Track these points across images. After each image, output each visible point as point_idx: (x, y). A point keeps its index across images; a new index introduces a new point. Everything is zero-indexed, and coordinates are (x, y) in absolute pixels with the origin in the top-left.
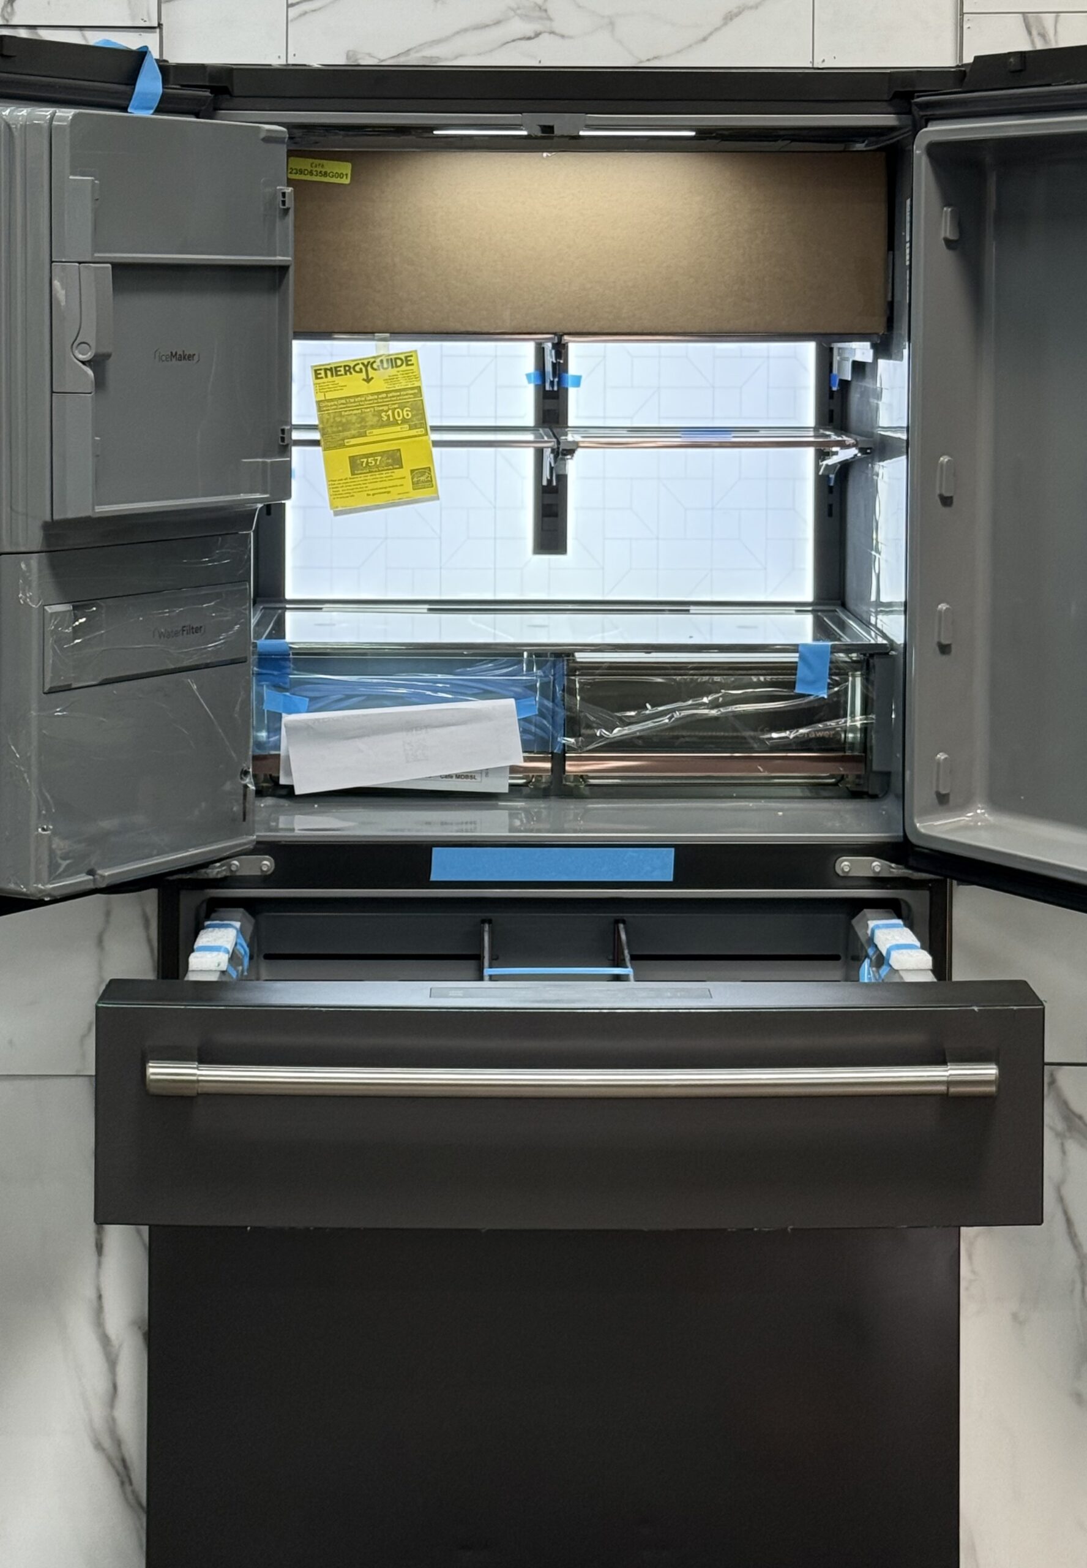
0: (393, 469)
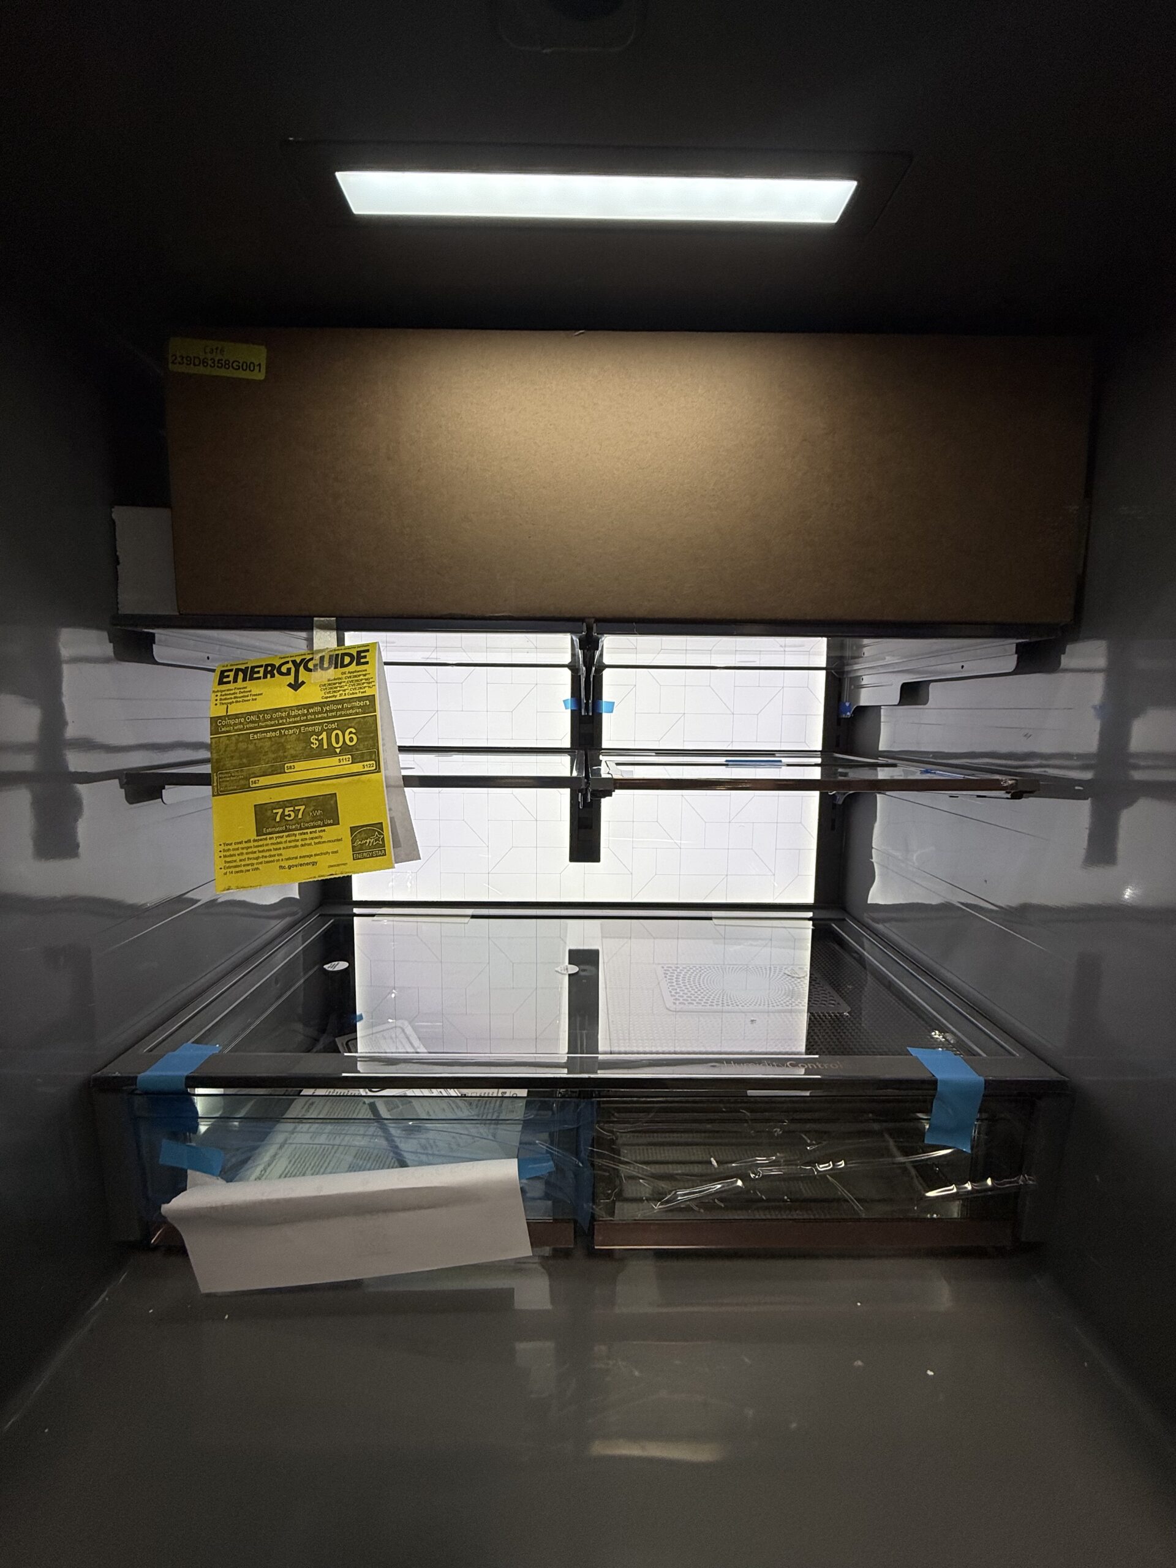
0: (325, 825)
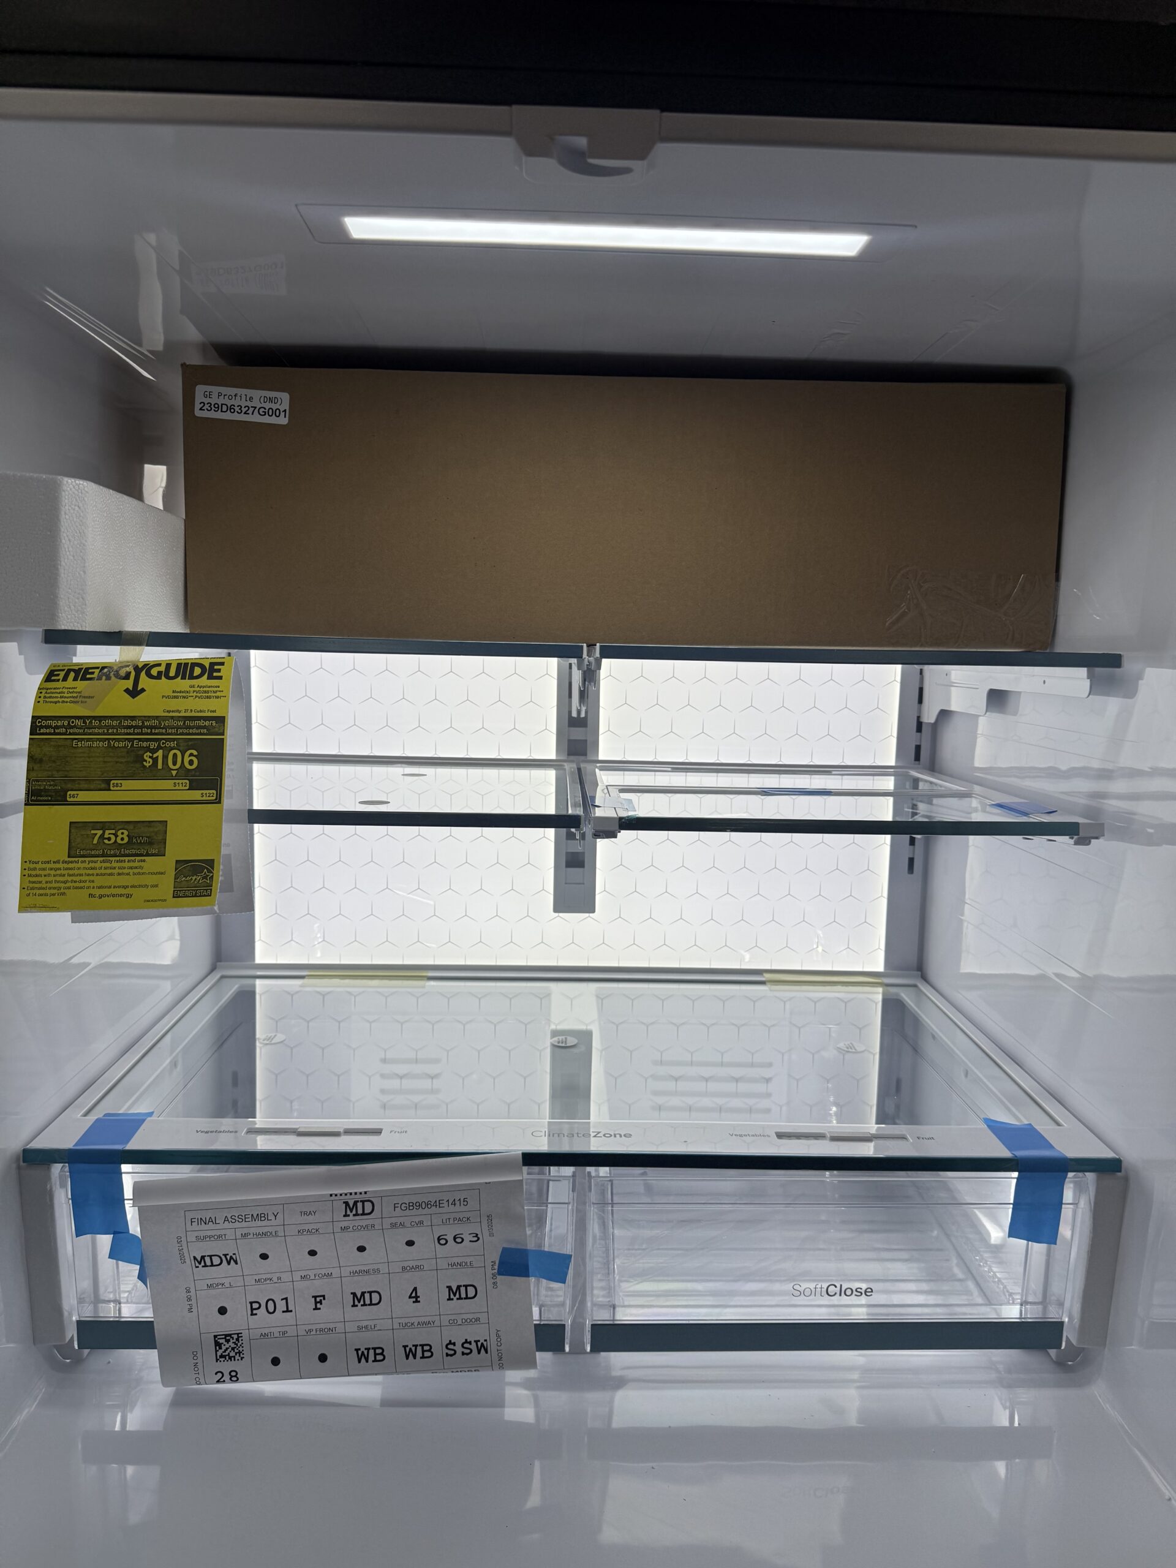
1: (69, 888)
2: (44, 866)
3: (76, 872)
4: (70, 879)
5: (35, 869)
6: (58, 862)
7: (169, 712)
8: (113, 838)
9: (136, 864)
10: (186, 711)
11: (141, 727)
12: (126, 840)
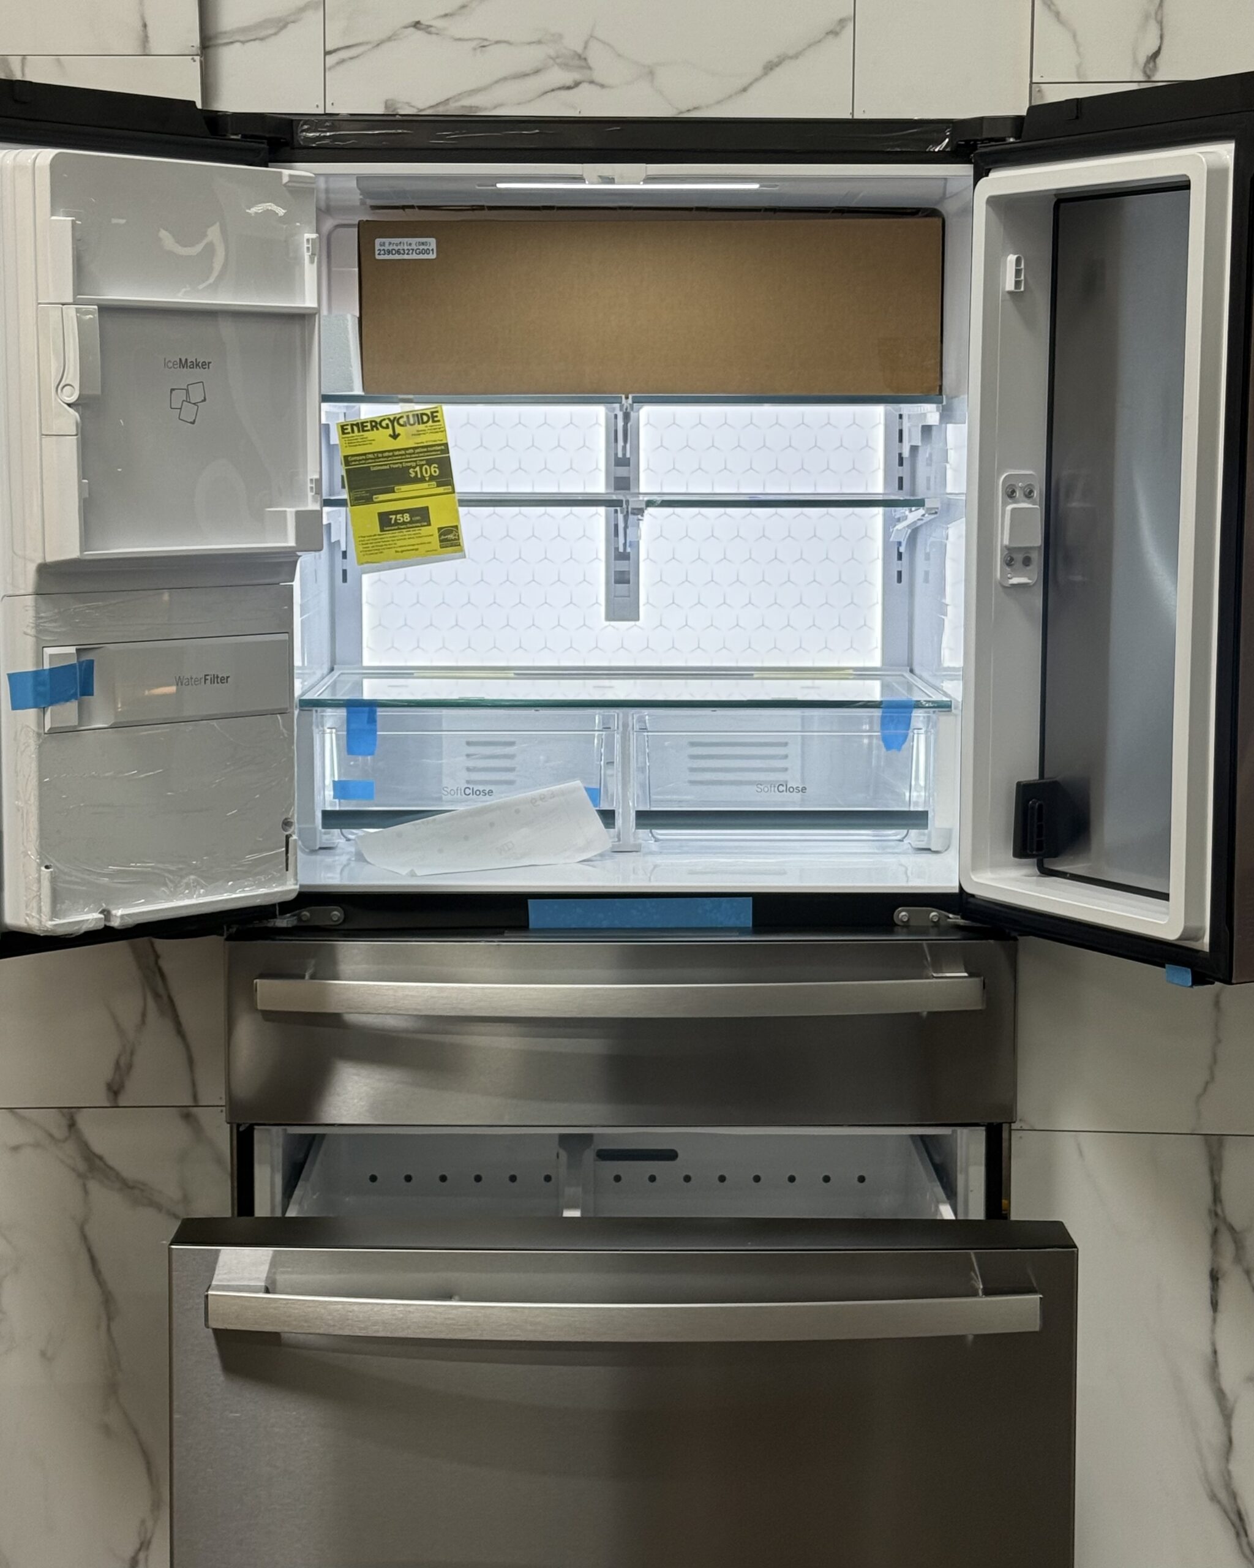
1: (384, 549)
2: (369, 538)
3: (386, 540)
4: (383, 544)
5: (364, 541)
6: (375, 535)
7: (418, 443)
8: (402, 519)
9: (417, 532)
10: (427, 442)
11: (406, 454)
12: (409, 519)
